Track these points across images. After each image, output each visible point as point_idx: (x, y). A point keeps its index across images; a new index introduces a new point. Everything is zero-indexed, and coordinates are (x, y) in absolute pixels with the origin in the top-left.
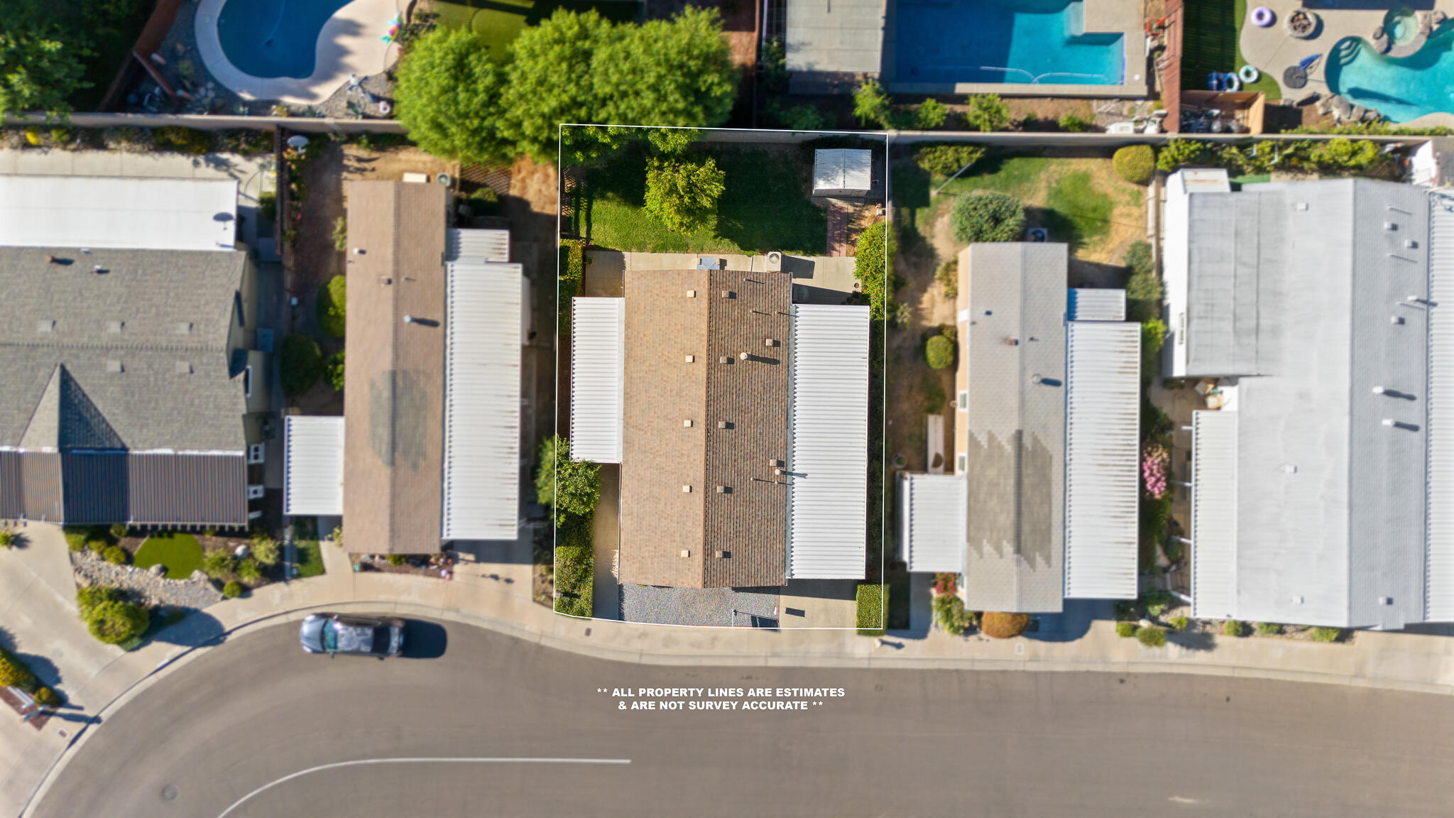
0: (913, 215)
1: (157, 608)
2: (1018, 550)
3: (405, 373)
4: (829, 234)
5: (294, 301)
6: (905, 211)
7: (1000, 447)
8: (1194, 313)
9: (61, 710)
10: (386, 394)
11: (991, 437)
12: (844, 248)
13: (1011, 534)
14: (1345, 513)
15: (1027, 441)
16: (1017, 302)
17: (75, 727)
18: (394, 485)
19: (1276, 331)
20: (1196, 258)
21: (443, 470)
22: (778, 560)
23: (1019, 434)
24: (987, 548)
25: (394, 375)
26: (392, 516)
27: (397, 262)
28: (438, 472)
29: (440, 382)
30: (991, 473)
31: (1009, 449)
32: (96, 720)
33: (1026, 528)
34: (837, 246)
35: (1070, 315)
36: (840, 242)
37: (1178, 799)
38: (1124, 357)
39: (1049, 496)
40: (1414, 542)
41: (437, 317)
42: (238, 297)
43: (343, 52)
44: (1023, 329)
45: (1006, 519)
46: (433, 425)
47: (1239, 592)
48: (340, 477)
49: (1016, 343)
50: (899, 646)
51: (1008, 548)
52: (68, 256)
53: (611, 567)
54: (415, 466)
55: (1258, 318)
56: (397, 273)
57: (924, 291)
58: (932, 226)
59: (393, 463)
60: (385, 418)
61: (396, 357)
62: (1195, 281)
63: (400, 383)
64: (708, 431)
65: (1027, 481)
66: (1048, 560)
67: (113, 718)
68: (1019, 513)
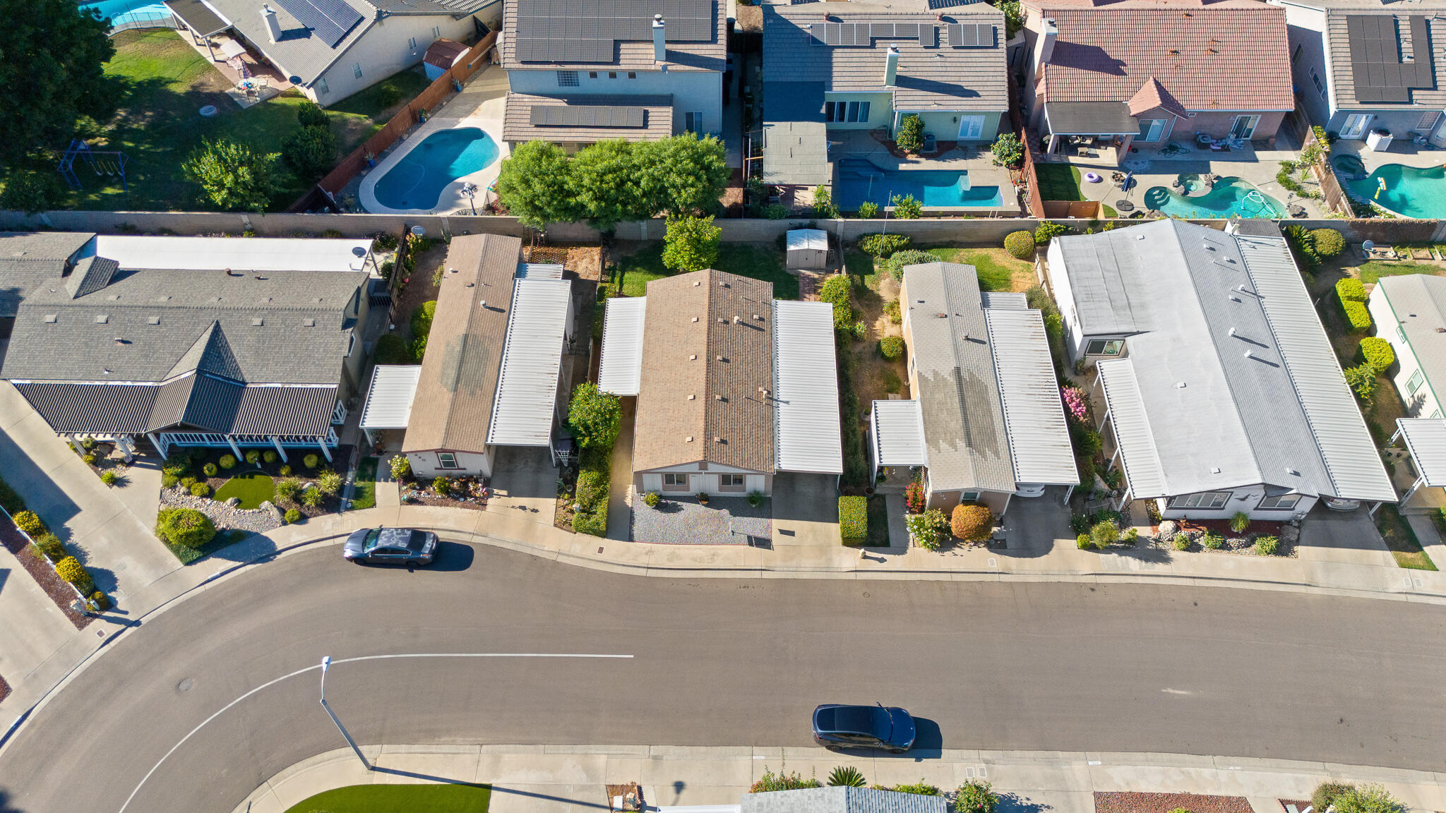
0: (863, 279)
1: (223, 530)
2: (969, 444)
3: (475, 336)
4: (801, 289)
5: (392, 327)
6: (857, 277)
7: (944, 379)
8: (1079, 299)
9: (107, 614)
10: (458, 349)
11: (936, 374)
12: (813, 296)
13: (961, 433)
14: (1233, 405)
15: (965, 374)
16: (943, 293)
17: (114, 628)
18: (453, 404)
19: (1143, 306)
20: (1071, 269)
21: (494, 398)
22: (767, 454)
23: (958, 370)
24: (943, 445)
25: (466, 337)
26: (449, 423)
27: (480, 275)
28: (490, 398)
29: (500, 344)
30: (939, 396)
31: (952, 380)
32: (137, 623)
33: (974, 431)
34: (807, 296)
35: (985, 303)
36: (809, 293)
37: (1171, 691)
38: (1033, 330)
39: (989, 411)
40: (1303, 435)
41: (506, 307)
43: (459, 197)
44: (949, 304)
45: (956, 424)
46: (491, 371)
47: (1166, 475)
48: (411, 403)
49: (946, 316)
50: (882, 560)
51: (961, 444)
53: (624, 497)
54: (473, 394)
55: (1128, 299)
56: (479, 281)
57: (877, 320)
58: (877, 284)
59: (455, 390)
60: (455, 364)
61: (470, 326)
62: (1075, 282)
63: (470, 342)
64: (708, 360)
65: (968, 400)
66: (997, 453)
67: (151, 622)
68: (966, 420)
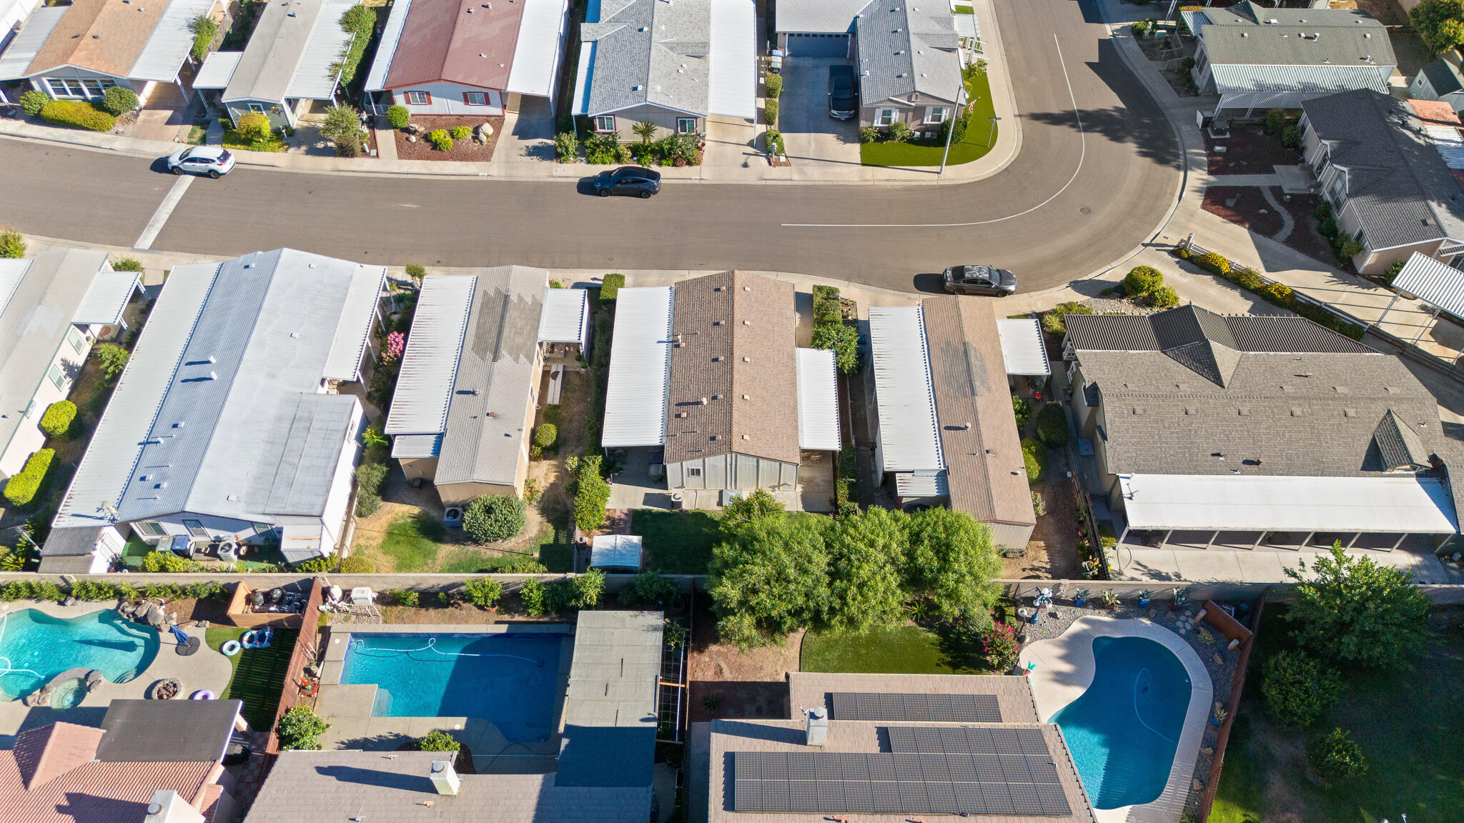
0: (556, 539)
1: (1122, 297)
2: (506, 297)
3: (965, 396)
4: (629, 525)
5: (1069, 474)
6: (563, 541)
7: (511, 354)
8: (341, 434)
9: (1172, 248)
10: (977, 384)
11: (516, 360)
12: (617, 515)
13: (510, 306)
14: (265, 305)
15: (490, 356)
16: (482, 442)
17: (1158, 240)
18: (962, 332)
19: (280, 419)
20: (330, 470)
21: (928, 344)
22: (680, 295)
23: (495, 359)
24: (529, 300)
25: (973, 393)
26: (960, 315)
27: (985, 465)
28: (931, 343)
29: (938, 394)
30: (520, 340)
31: (504, 352)
32: (1145, 245)
33: (499, 309)
34: (623, 516)
35: (440, 437)
36: (620, 519)
37: (414, 206)
38: (402, 411)
39: (478, 327)
40: (215, 301)
41: (946, 433)
42: (1105, 438)
44: (481, 424)
45: (512, 314)
46: (938, 367)
47: (351, 277)
48: (1002, 340)
49: (488, 414)
50: (594, 279)
51: (514, 298)
52: (1248, 467)
53: (801, 318)
54: (948, 343)
55: (291, 428)
56: (983, 457)
57: (552, 484)
58: (541, 530)
59: (964, 344)
60: (976, 370)
61: (973, 405)
62: (335, 454)
63: (968, 390)
64: (732, 354)
65: (494, 334)
66: (485, 293)
67: (1135, 245)
68: (503, 317)
